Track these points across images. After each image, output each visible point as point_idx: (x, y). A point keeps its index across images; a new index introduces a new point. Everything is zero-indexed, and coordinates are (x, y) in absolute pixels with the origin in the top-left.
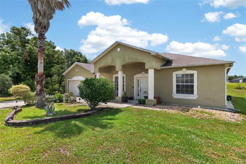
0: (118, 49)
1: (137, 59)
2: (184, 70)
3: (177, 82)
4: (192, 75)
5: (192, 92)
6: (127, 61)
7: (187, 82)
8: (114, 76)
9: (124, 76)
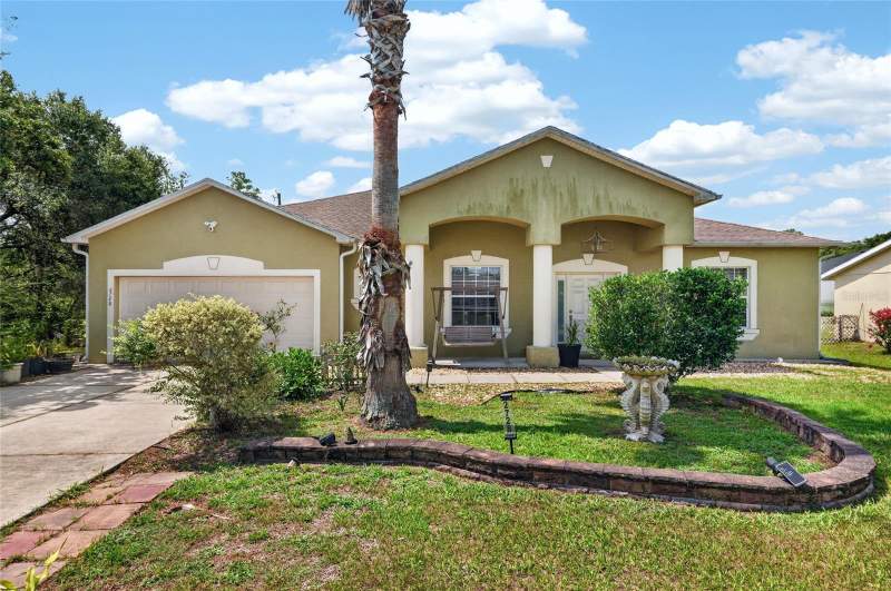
0: (543, 158)
1: (633, 209)
2: (724, 255)
4: (743, 273)
6: (587, 209)
8: (450, 264)
9: (502, 264)
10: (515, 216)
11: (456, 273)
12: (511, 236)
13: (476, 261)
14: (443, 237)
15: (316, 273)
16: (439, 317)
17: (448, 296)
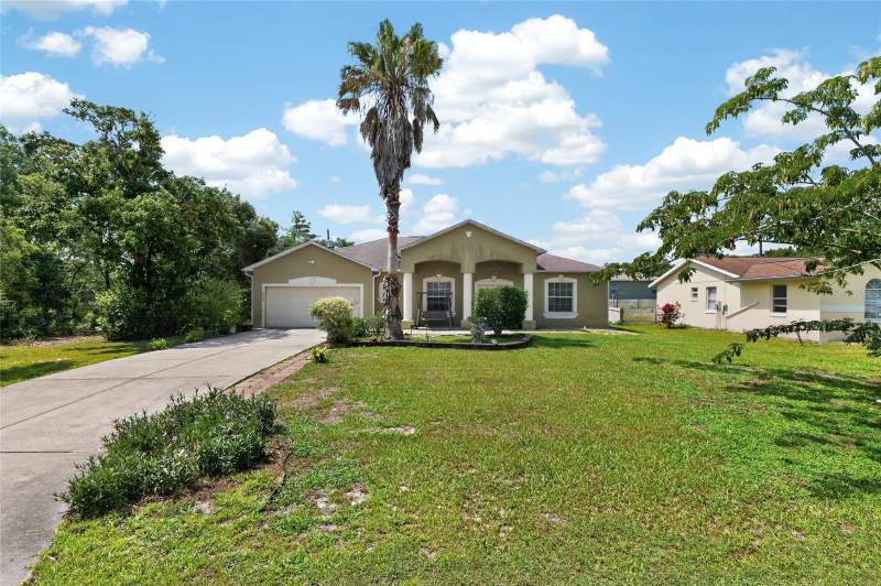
0: (467, 233)
2: (561, 276)
3: (550, 294)
4: (570, 285)
5: (570, 309)
6: (487, 257)
7: (563, 294)
8: (425, 281)
9: (452, 281)
10: (454, 260)
11: (429, 285)
12: (454, 269)
13: (439, 278)
14: (421, 269)
15: (362, 286)
16: (420, 306)
17: (425, 297)
